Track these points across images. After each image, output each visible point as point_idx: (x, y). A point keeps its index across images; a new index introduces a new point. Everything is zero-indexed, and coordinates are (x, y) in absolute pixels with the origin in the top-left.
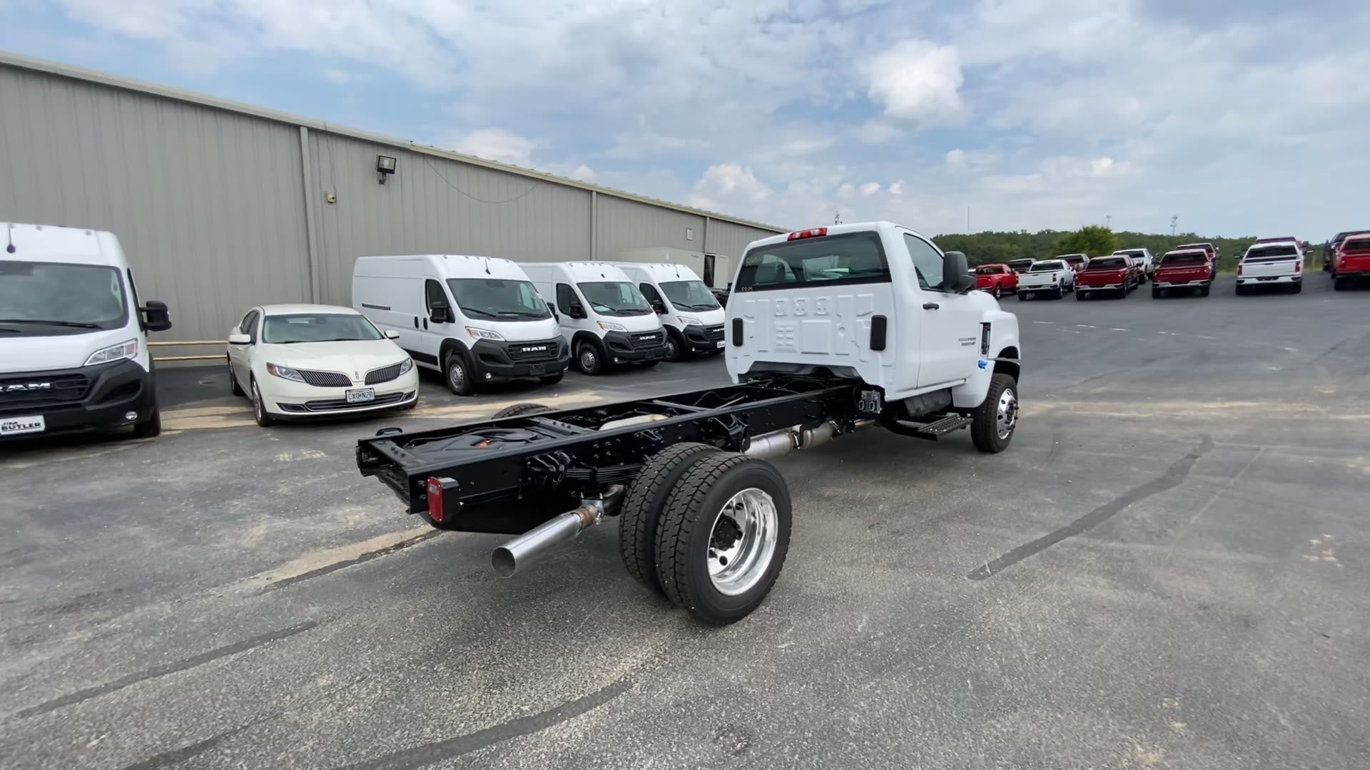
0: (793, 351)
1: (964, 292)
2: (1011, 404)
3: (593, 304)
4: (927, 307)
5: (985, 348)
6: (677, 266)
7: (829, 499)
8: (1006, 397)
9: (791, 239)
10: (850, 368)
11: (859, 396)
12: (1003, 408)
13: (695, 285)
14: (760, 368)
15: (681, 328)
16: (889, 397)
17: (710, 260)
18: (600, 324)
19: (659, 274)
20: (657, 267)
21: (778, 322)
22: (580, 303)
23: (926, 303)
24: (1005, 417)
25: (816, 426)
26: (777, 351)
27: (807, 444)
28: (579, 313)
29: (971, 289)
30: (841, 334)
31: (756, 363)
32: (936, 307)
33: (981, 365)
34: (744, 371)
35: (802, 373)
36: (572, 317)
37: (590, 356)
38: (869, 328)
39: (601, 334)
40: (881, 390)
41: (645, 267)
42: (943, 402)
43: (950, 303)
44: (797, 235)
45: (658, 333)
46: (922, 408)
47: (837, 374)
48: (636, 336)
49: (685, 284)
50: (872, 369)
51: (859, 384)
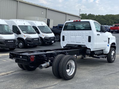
0: (74, 42)
1: (105, 32)
2: (114, 53)
3: (23, 31)
4: (98, 35)
5: (109, 43)
6: (42, 22)
7: (81, 68)
8: (113, 52)
9: (74, 21)
10: (85, 45)
11: (86, 50)
12: (112, 54)
13: (46, 27)
14: (68, 45)
15: (43, 37)
16: (92, 50)
17: (49, 20)
18: (24, 36)
19: (38, 24)
20: (37, 22)
21: (72, 37)
22: (19, 30)
23: (97, 34)
24: (113, 56)
25: (79, 55)
26: (71, 42)
27: (77, 58)
28: (19, 33)
29: (106, 32)
30: (83, 39)
31: (67, 44)
32: (99, 35)
33: (108, 46)
34: (65, 46)
35: (76, 46)
36: (17, 34)
37: (21, 44)
38: (88, 38)
39: (25, 38)
40: (90, 49)
41: (34, 22)
42: (101, 52)
43: (102, 34)
44: (75, 21)
45: (38, 39)
46: (97, 53)
47: (82, 46)
48: (33, 39)
49: (44, 27)
50: (88, 45)
51: (86, 48)
